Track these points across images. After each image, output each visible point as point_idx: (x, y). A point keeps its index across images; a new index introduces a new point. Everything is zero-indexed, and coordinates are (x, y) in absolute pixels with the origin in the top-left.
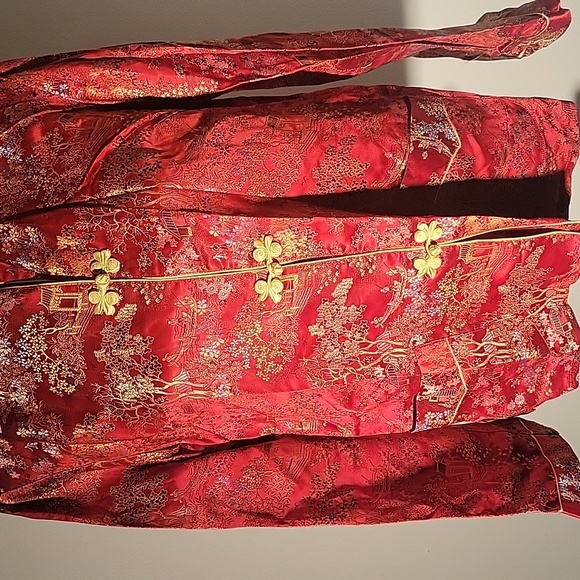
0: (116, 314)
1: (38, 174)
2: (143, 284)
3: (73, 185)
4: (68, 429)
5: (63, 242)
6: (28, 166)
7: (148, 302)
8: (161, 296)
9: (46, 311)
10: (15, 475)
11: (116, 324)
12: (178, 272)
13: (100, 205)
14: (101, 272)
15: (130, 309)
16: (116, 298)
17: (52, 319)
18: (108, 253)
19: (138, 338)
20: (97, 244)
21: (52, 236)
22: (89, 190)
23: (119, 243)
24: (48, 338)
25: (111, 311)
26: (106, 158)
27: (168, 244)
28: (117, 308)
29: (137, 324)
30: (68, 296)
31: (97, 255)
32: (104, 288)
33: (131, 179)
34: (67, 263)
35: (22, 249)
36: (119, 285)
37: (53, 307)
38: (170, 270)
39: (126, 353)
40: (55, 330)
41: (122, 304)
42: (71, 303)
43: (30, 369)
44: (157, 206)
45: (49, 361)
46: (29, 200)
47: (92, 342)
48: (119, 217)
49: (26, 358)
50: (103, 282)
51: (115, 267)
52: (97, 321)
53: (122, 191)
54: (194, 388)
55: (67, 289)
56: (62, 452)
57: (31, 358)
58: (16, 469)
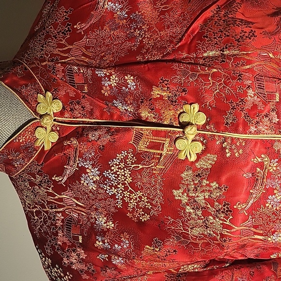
0: (197, 161)
1: (140, 29)
2: (225, 139)
3: (171, 42)
4: (138, 247)
5: (156, 92)
6: (132, 21)
7: (228, 155)
8: (241, 151)
9: (134, 149)
10: (85, 277)
11: (195, 170)
12: (257, 132)
13: (196, 64)
14: (189, 124)
15: (211, 159)
16: (199, 147)
17: (139, 157)
18: (196, 107)
19: (214, 185)
20: (188, 96)
21: (150, 85)
22: (186, 49)
23: (210, 100)
24: (133, 173)
25: (193, 158)
26: (205, 22)
27: (255, 106)
28: (199, 156)
29: (215, 173)
30: (157, 140)
31: (187, 107)
32: (191, 137)
33: (228, 44)
34: (158, 111)
35: (120, 93)
36: (204, 136)
37: (142, 147)
38: (253, 129)
40: (141, 167)
41: (204, 152)
42: (158, 146)
43: (113, 196)
44: (250, 70)
45: (131, 192)
46: (130, 52)
47: (172, 182)
48: (214, 76)
49: (111, 187)
50: (191, 132)
51: (202, 119)
52: (178, 164)
53: (218, 53)
54: (255, 233)
55: (156, 134)
56: (126, 264)
57: (116, 187)
58: (87, 273)
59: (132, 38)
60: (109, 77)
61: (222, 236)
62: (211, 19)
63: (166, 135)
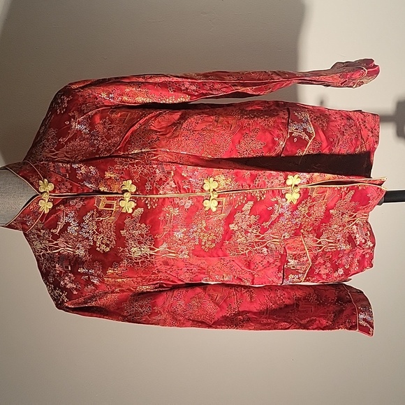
0: (133, 213)
1: (97, 139)
2: (147, 198)
3: (114, 146)
4: (104, 270)
5: (108, 175)
6: (92, 135)
7: (149, 208)
8: (156, 205)
9: (97, 209)
10: (75, 292)
11: (132, 217)
12: (165, 194)
13: (127, 157)
14: (127, 191)
15: (141, 210)
16: (133, 205)
17: (100, 213)
18: (130, 182)
19: (143, 225)
20: (126, 177)
21: (103, 172)
22: (122, 150)
23: (137, 177)
24: (97, 223)
25: (130, 211)
26: (132, 133)
27: (161, 179)
28: (133, 209)
29: (143, 218)
30: (109, 202)
31: (124, 182)
32: (128, 199)
33: (144, 146)
34: (109, 186)
35: (87, 177)
36: (135, 198)
37: (101, 207)
38: (161, 192)
39: (136, 233)
40: (101, 219)
41: (136, 208)
42: (110, 206)
43: (87, 238)
44: (157, 160)
45: (97, 234)
46: (92, 153)
47: (120, 226)
48: (137, 164)
49: (85, 233)
50: (127, 196)
51: (134, 189)
52: (123, 216)
53: (139, 151)
54: (170, 252)
55: (108, 199)
56: (100, 282)
57: (88, 233)
58: (76, 289)
59: (93, 145)
60: (80, 168)
61: (151, 255)
62: (136, 131)
63: (113, 199)
